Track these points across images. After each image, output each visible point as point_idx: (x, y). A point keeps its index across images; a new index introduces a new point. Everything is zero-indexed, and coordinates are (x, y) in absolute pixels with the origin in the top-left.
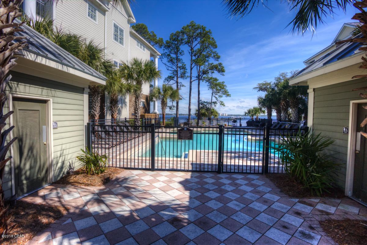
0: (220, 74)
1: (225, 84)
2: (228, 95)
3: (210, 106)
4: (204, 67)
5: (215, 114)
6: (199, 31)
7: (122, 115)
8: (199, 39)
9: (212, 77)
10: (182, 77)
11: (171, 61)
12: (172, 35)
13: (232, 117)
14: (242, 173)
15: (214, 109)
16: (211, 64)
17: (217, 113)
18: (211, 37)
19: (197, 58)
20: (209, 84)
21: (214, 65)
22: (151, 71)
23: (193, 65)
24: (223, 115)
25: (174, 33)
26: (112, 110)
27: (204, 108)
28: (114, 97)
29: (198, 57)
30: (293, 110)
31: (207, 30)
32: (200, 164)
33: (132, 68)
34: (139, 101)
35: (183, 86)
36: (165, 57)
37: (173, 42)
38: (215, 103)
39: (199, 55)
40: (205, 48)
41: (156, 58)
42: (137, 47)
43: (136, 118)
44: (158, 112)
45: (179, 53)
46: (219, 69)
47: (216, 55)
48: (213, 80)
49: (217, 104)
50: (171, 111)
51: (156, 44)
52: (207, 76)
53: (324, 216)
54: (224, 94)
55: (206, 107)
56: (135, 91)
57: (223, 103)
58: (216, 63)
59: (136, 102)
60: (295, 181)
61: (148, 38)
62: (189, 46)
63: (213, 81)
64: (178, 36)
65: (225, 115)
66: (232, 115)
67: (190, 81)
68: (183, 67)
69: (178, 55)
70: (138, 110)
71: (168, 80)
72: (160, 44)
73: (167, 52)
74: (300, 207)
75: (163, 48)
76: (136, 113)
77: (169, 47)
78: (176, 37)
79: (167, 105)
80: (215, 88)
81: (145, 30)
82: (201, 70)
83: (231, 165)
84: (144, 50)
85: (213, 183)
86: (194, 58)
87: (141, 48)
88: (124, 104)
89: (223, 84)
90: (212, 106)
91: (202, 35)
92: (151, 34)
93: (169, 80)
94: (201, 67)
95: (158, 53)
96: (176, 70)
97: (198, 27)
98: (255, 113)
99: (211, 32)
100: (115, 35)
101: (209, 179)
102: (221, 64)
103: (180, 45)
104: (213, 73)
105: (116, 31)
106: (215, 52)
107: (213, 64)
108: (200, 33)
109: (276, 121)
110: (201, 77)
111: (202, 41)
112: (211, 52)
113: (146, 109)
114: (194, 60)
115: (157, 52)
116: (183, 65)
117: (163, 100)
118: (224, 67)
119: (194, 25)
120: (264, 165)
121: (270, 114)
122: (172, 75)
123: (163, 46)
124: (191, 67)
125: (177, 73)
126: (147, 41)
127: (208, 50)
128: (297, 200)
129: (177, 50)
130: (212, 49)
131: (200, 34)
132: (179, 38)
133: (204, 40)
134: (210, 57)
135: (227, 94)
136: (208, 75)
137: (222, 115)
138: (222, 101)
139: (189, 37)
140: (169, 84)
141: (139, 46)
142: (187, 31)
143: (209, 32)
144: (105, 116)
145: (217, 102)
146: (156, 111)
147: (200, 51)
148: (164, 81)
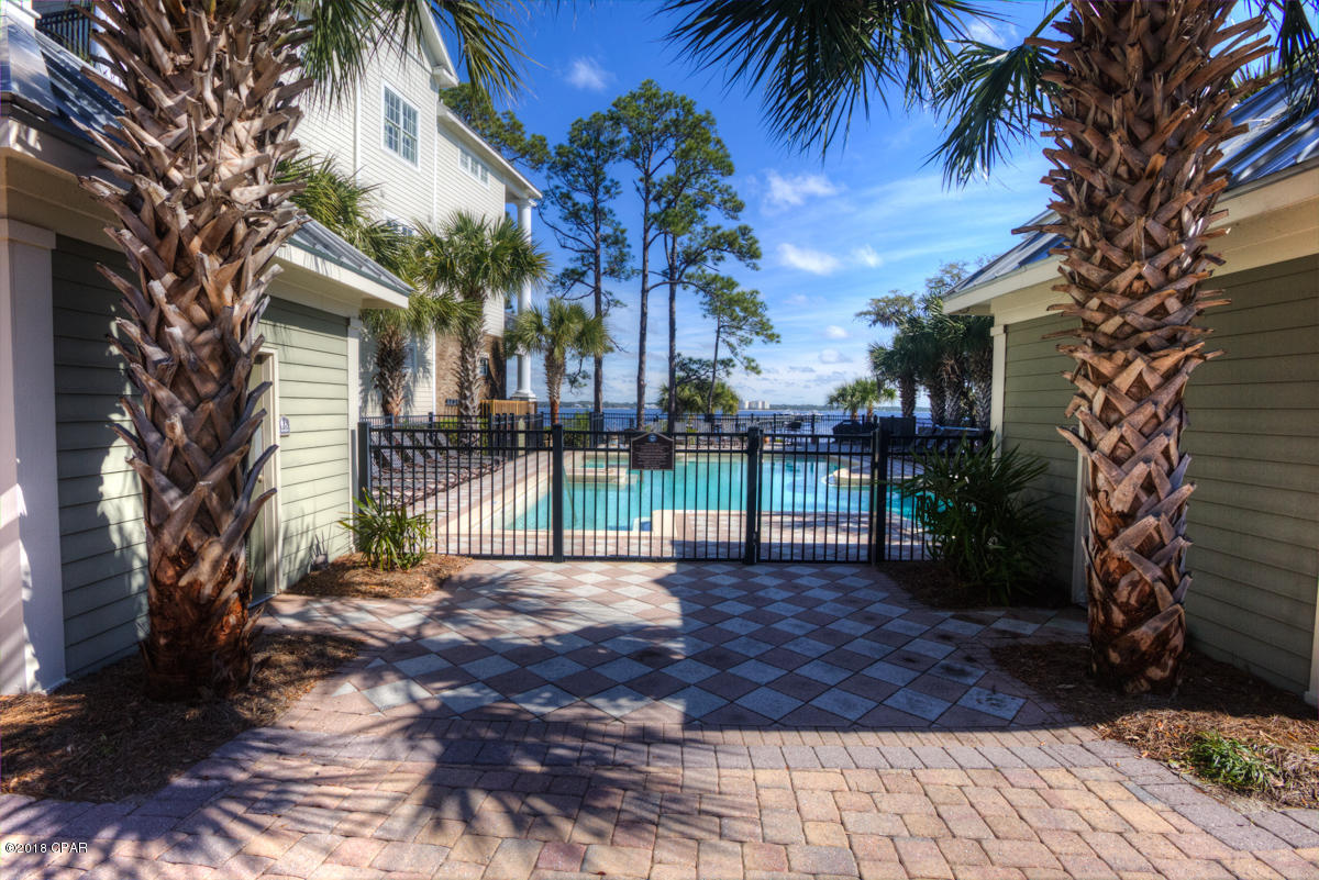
0: (742, 263)
1: (760, 298)
2: (773, 338)
3: (711, 374)
4: (690, 239)
5: (727, 401)
6: (670, 115)
7: (416, 404)
8: (671, 143)
9: (716, 276)
10: (612, 273)
11: (575, 215)
12: (579, 127)
13: (786, 412)
14: (813, 562)
15: (723, 386)
16: (715, 230)
17: (734, 397)
18: (713, 136)
19: (666, 208)
20: (708, 299)
21: (723, 234)
22: (516, 254)
23: (652, 233)
24: (753, 406)
25: (586, 120)
26: (385, 387)
27: (691, 381)
28: (390, 342)
29: (669, 203)
30: (980, 387)
31: (699, 111)
32: (695, 544)
33: (451, 243)
34: (474, 357)
35: (617, 303)
36: (552, 203)
37: (583, 153)
38: (727, 363)
39: (671, 197)
40: (694, 174)
41: (524, 206)
42: (462, 168)
43: (465, 413)
44: (534, 396)
45: (601, 189)
46: (741, 247)
47: (730, 201)
48: (719, 285)
49: (733, 366)
50: (574, 390)
51: (522, 157)
52: (700, 272)
53: (1006, 640)
54: (757, 333)
55: (698, 378)
56: (465, 323)
57: (753, 364)
58: (730, 226)
59: (463, 359)
60: (951, 573)
61: (492, 136)
62: (638, 165)
63: (722, 288)
64: (599, 133)
65: (760, 406)
66: (785, 407)
67: (643, 288)
68: (617, 237)
69: (599, 197)
70: (473, 388)
71: (563, 284)
72: (537, 156)
73: (561, 185)
74: (952, 626)
75: (545, 172)
76: (465, 398)
77: (567, 167)
78: (591, 132)
79: (564, 369)
80: (729, 312)
81: (483, 105)
82: (678, 249)
83: (781, 545)
84: (484, 179)
85: (733, 586)
86: (654, 208)
87: (474, 171)
88: (421, 369)
89: (755, 297)
90: (717, 375)
91: (682, 129)
92: (505, 122)
93: (568, 283)
94: (679, 240)
95: (533, 189)
96: (593, 246)
97: (670, 101)
98: (864, 399)
99: (713, 120)
100: (390, 130)
101: (722, 577)
102: (746, 228)
103: (606, 161)
104: (718, 259)
105: (392, 114)
106: (726, 190)
107: (719, 228)
108: (676, 123)
109: (929, 425)
110: (680, 276)
111: (683, 151)
112: (712, 187)
113: (493, 385)
114: (655, 217)
115: (528, 188)
116: (616, 230)
117: (551, 352)
118: (756, 242)
119: (655, 95)
120: (873, 542)
121: (909, 402)
122: (578, 265)
123: (546, 166)
124: (645, 239)
125: (597, 258)
126: (490, 144)
127: (701, 181)
128: (950, 614)
129: (596, 183)
130: (715, 177)
131: (676, 127)
132: (602, 138)
133: (691, 149)
134: (710, 206)
135: (769, 332)
136: (704, 267)
137: (750, 408)
138: (751, 356)
139: (639, 134)
140: (567, 296)
141: (470, 165)
142: (631, 114)
143: (708, 118)
145: (736, 361)
146: (527, 390)
147: (676, 183)
148: (550, 288)
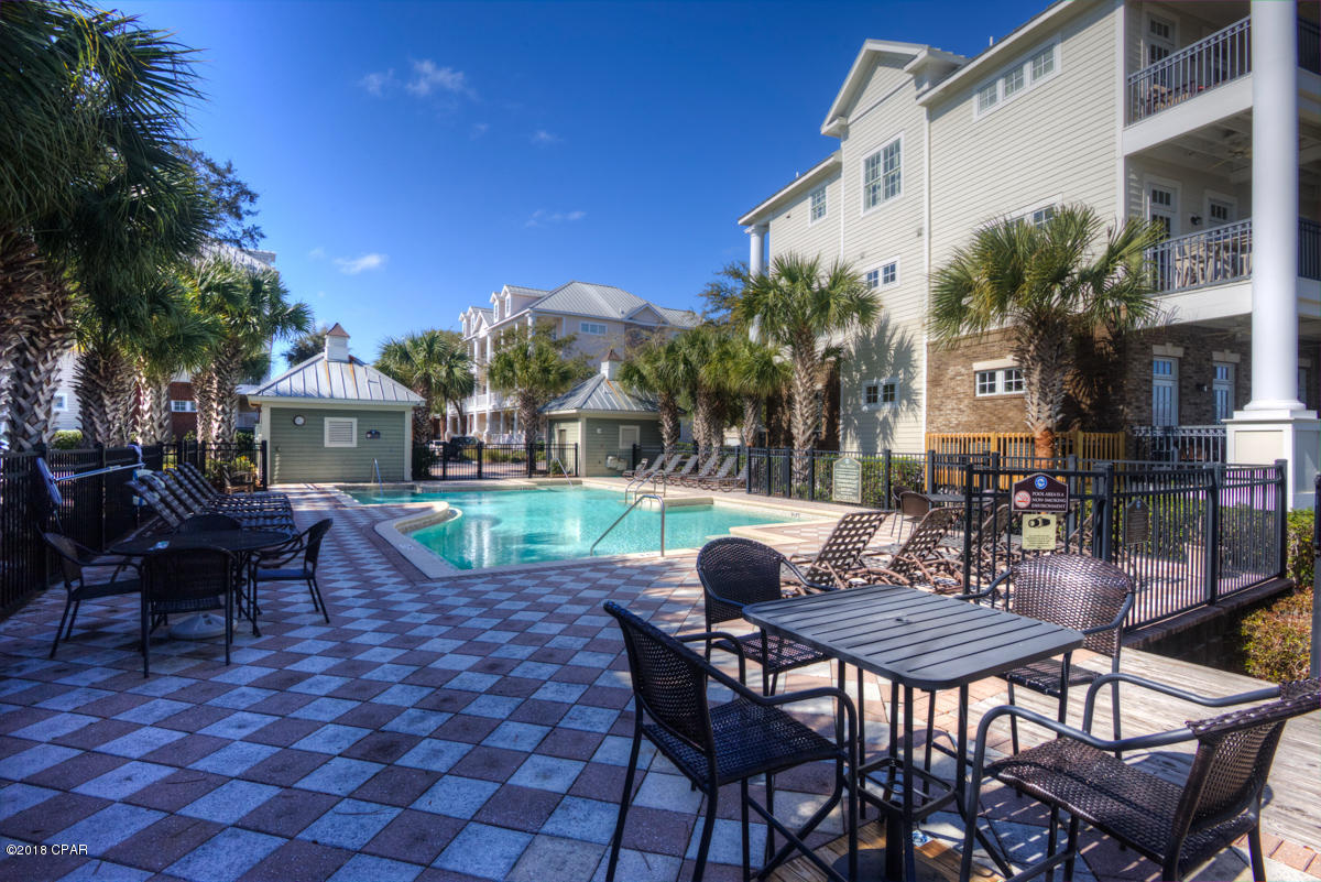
88: (905, 402)
144: (838, 443)
